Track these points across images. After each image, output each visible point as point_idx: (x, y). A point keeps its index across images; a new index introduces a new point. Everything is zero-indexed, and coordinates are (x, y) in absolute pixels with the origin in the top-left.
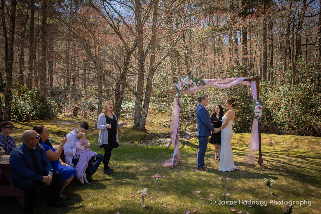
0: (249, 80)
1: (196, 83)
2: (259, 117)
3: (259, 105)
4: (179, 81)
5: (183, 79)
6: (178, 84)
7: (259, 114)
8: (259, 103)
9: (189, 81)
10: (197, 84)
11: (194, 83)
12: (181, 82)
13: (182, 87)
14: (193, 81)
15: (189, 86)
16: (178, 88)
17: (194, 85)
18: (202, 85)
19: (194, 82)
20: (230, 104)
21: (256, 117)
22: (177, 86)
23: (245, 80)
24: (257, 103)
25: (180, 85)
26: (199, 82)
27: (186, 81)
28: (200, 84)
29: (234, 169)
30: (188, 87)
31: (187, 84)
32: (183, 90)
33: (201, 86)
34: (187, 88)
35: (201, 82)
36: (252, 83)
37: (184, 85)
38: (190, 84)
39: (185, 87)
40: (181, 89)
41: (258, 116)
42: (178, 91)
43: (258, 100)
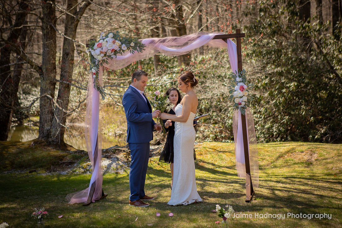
0: (225, 38)
1: (127, 46)
2: (242, 105)
3: (242, 84)
4: (96, 44)
5: (104, 39)
6: (94, 50)
7: (241, 99)
8: (240, 79)
9: (114, 43)
10: (128, 48)
11: (124, 47)
12: (100, 46)
13: (102, 55)
14: (122, 44)
15: (115, 52)
16: (95, 57)
17: (123, 51)
18: (138, 51)
19: (124, 45)
20: (186, 83)
21: (237, 105)
22: (93, 53)
23: (216, 37)
24: (238, 79)
25: (98, 51)
26: (132, 44)
27: (109, 43)
28: (134, 48)
29: (194, 201)
30: (113, 53)
31: (111, 48)
32: (104, 60)
33: (136, 51)
34: (111, 56)
35: (136, 44)
36: (229, 44)
37: (104, 50)
38: (116, 48)
39: (108, 54)
40: (100, 58)
41: (240, 104)
42: (94, 63)
43: (240, 75)
